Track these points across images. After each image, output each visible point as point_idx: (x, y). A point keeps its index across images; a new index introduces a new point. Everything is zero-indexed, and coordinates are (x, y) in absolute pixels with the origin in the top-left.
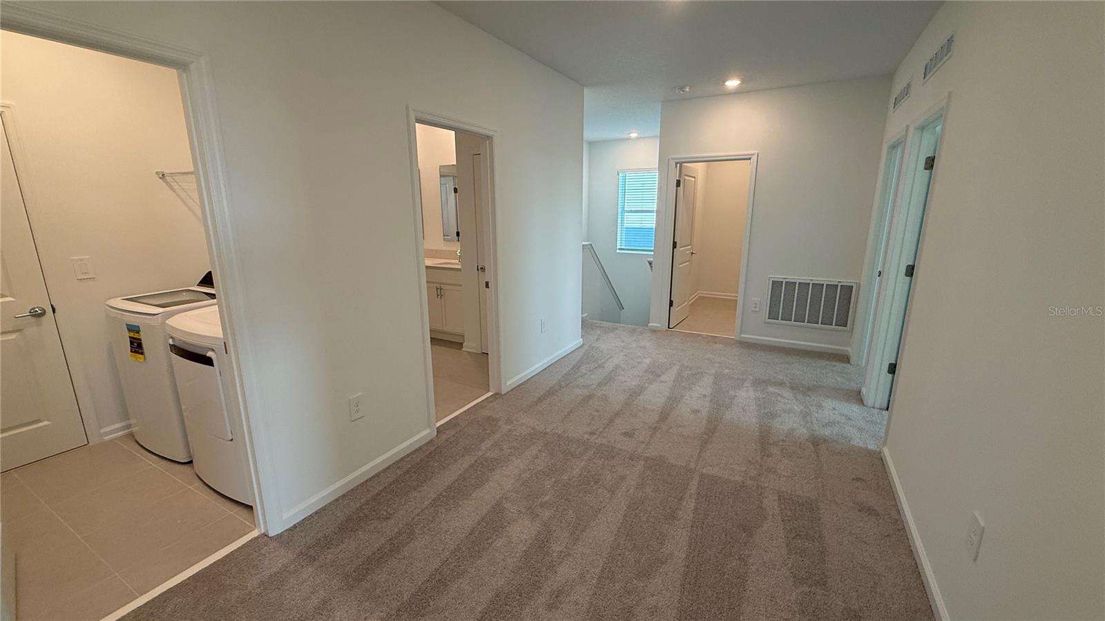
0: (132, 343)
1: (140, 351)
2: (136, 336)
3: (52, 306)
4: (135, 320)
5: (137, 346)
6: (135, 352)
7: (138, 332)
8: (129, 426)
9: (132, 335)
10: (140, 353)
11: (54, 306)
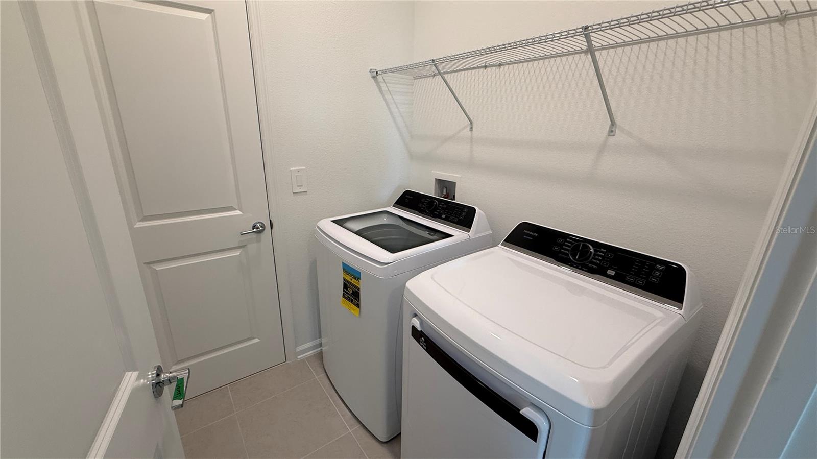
0: (346, 287)
1: (355, 301)
2: (354, 281)
3: (270, 221)
4: (356, 263)
5: (352, 294)
6: (349, 299)
7: (358, 279)
8: (321, 345)
9: (348, 278)
10: (354, 304)
11: (272, 221)
